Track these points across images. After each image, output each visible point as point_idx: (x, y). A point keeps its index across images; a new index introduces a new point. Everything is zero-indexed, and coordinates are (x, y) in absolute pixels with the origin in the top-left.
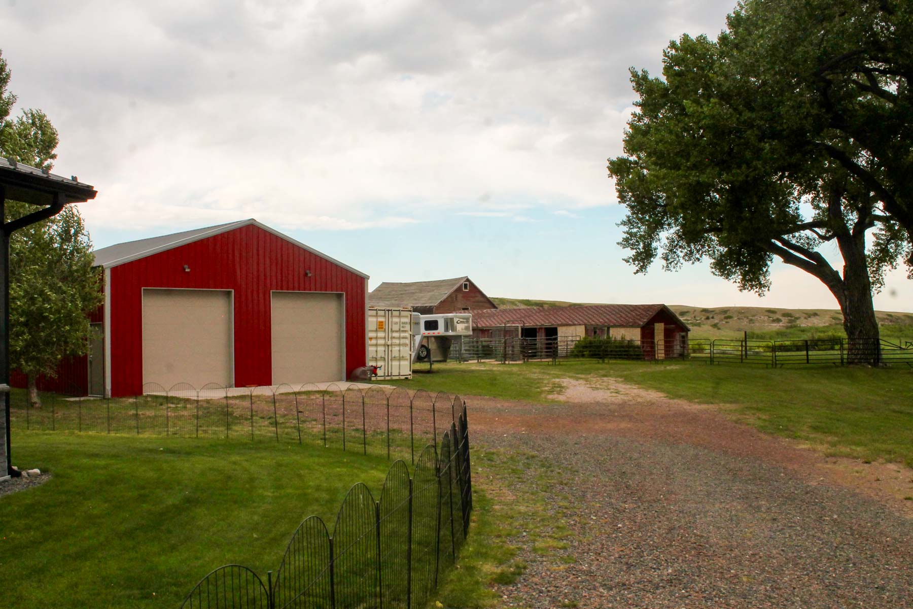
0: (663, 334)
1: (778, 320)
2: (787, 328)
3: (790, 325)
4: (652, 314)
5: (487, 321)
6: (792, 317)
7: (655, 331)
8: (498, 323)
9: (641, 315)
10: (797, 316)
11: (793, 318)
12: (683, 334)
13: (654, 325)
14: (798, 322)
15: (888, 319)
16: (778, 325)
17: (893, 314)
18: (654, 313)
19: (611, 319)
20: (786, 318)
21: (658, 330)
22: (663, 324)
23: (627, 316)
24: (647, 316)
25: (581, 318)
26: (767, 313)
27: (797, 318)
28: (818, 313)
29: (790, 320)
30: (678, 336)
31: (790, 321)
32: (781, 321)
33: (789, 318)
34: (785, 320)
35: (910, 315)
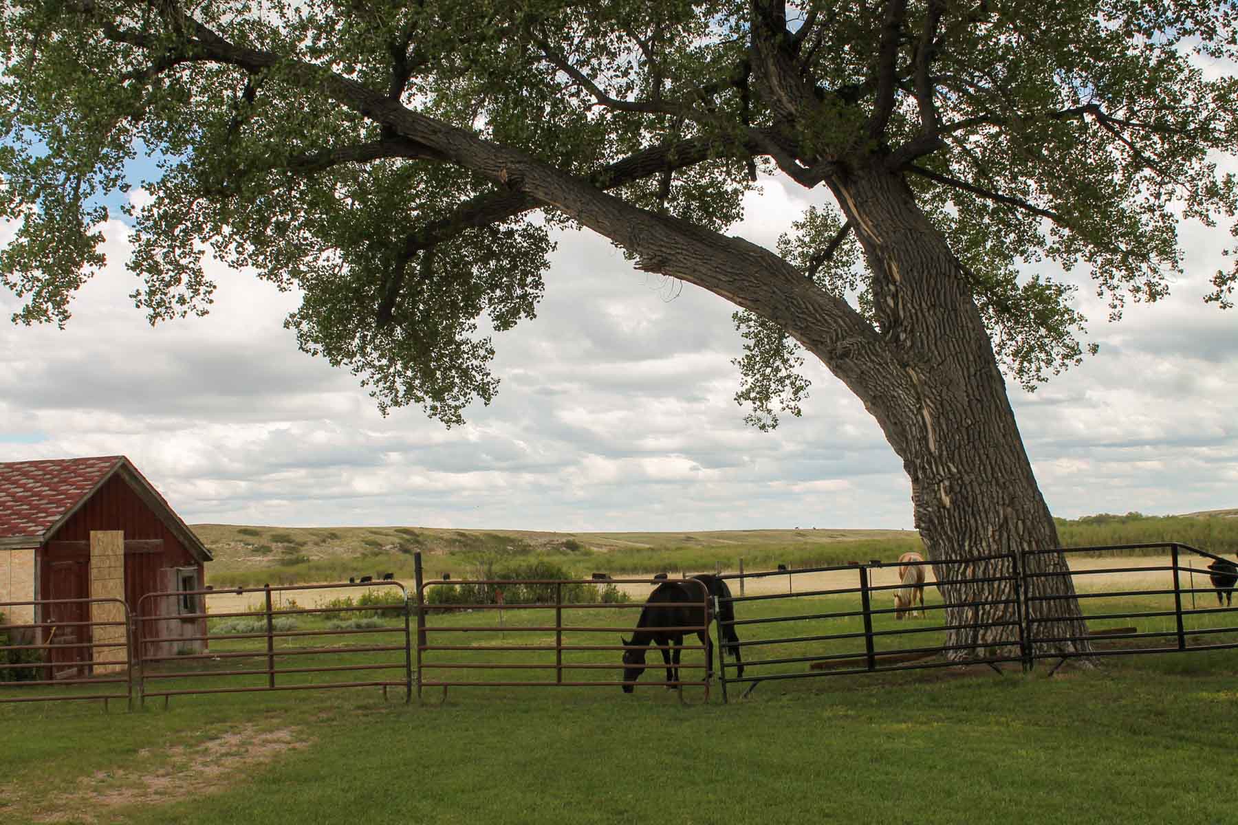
0: (120, 573)
1: (265, 550)
2: (284, 563)
3: (288, 557)
4: (81, 491)
6: (289, 541)
7: (94, 561)
9: (35, 501)
10: (299, 539)
11: (292, 545)
12: (188, 570)
13: (88, 538)
14: (304, 551)
15: (460, 541)
16: (265, 559)
17: (467, 533)
18: (89, 491)
20: (280, 545)
21: (104, 556)
22: (121, 533)
24: (59, 503)
26: (242, 537)
27: (303, 544)
29: (286, 548)
30: (171, 579)
31: (289, 551)
32: (271, 551)
33: (286, 544)
34: (278, 547)
35: (494, 533)
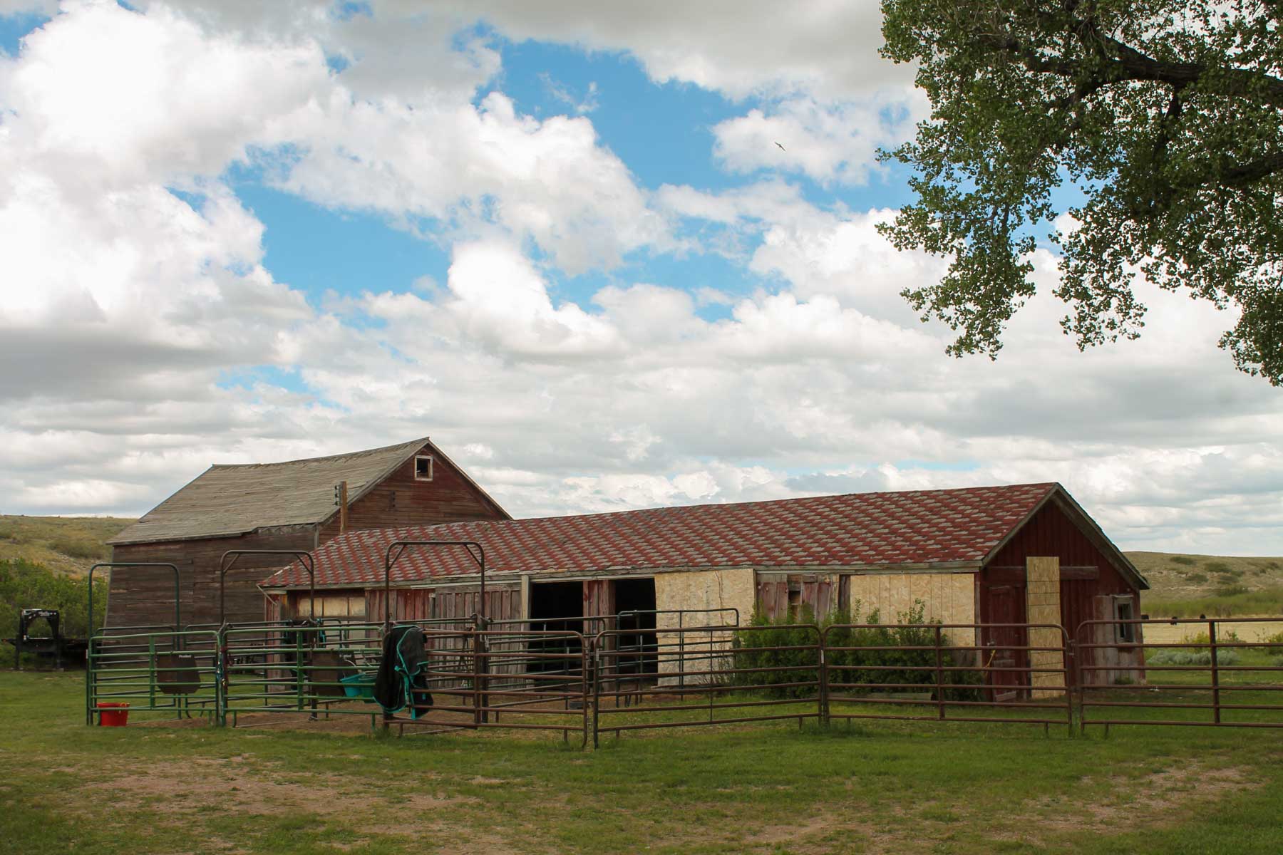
0: (1056, 599)
1: (1199, 579)
2: (1220, 593)
3: (1224, 587)
4: (1017, 518)
5: (426, 560)
6: (1225, 571)
7: (1029, 588)
8: (460, 566)
9: (973, 527)
10: (1236, 569)
11: (1229, 575)
12: (1124, 598)
13: (1024, 563)
14: (1242, 582)
16: (1200, 588)
18: (1024, 517)
19: (853, 542)
20: (1216, 574)
21: (1038, 582)
22: (1056, 560)
23: (919, 532)
24: (996, 529)
25: (740, 541)
26: (1175, 565)
27: (1241, 574)
28: (1279, 564)
29: (1224, 578)
30: (1107, 606)
31: (1225, 581)
32: (1206, 580)
33: (1222, 573)
34: (1213, 576)
